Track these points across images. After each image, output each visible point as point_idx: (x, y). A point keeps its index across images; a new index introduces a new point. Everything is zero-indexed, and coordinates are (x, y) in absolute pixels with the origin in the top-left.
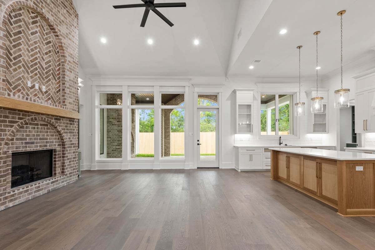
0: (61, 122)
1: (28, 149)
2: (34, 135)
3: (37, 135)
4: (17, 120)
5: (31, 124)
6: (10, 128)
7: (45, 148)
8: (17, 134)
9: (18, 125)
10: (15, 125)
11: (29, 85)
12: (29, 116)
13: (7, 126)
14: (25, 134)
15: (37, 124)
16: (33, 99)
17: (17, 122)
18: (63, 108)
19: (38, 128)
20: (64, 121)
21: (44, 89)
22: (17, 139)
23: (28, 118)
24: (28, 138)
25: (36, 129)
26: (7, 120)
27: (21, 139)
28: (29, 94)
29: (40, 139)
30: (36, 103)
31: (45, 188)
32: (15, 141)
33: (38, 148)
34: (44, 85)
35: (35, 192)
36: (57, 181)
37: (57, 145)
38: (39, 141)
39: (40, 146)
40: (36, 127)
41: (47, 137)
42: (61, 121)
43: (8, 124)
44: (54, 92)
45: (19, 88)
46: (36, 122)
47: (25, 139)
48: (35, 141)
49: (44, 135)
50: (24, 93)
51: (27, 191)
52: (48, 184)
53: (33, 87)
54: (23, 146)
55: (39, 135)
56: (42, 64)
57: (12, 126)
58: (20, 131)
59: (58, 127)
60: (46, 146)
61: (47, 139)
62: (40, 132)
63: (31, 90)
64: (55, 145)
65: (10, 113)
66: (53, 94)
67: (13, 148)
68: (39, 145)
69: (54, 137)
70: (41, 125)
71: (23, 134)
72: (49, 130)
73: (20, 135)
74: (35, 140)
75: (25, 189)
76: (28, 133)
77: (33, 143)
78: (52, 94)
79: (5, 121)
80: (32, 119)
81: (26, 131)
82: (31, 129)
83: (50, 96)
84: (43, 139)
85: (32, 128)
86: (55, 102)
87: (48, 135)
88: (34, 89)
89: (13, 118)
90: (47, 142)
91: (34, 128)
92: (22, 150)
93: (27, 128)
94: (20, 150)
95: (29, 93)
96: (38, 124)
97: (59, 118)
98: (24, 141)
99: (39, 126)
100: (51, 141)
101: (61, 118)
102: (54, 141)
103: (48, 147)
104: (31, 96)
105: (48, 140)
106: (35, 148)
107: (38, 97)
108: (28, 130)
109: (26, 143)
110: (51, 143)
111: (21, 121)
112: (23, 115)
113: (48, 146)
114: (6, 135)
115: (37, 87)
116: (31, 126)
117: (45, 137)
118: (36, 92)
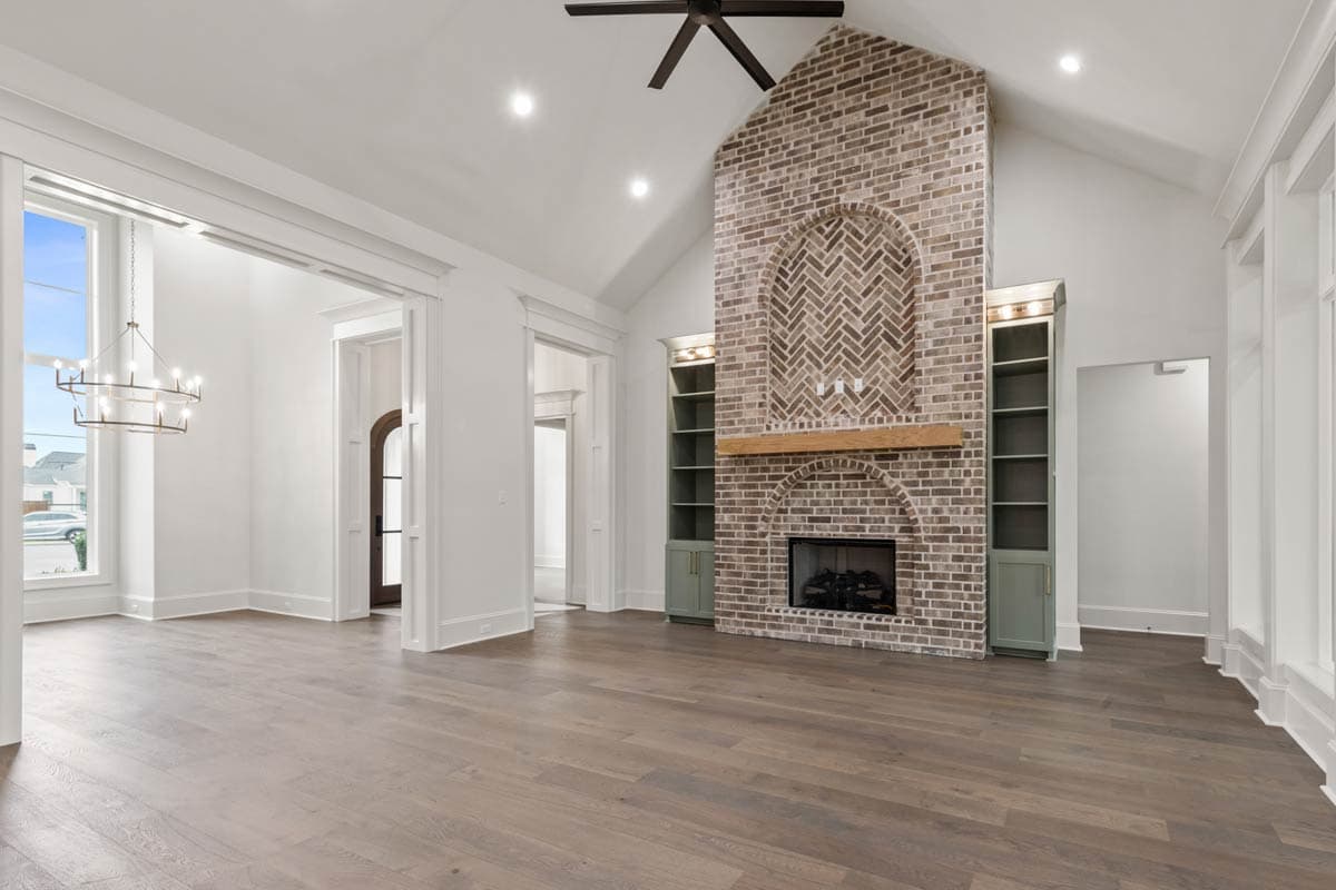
0: (901, 464)
1: (815, 532)
2: (829, 503)
3: (836, 503)
4: (783, 473)
5: (820, 477)
6: (770, 490)
7: (858, 534)
8: (794, 501)
9: (785, 483)
10: (779, 482)
11: (821, 389)
12: (806, 461)
13: (766, 486)
14: (808, 500)
15: (837, 477)
16: (814, 423)
17: (783, 476)
18: (908, 420)
19: (837, 486)
20: (912, 458)
21: (858, 385)
22: (793, 511)
23: (803, 465)
24: (815, 508)
25: (834, 489)
26: (766, 474)
27: (802, 511)
28: (822, 411)
29: (845, 511)
30: (823, 429)
31: (847, 634)
32: (789, 514)
33: (840, 532)
34: (859, 376)
35: (821, 631)
36: (887, 628)
37: (897, 530)
38: (841, 515)
39: (846, 529)
40: (833, 482)
41: (864, 507)
42: (900, 459)
43: (767, 482)
44: (894, 383)
45: (801, 405)
46: (833, 472)
47: (810, 511)
48: (832, 516)
49: (854, 503)
50: (811, 413)
51: (802, 621)
52: (858, 626)
53: (831, 391)
54: (805, 526)
55: (841, 503)
56: (853, 327)
57: (774, 486)
58: (799, 495)
59: (887, 479)
60: (863, 529)
61: (864, 511)
62: (845, 494)
63: (826, 402)
64: (891, 529)
65: (771, 461)
66: (888, 390)
67: (786, 526)
68: (841, 525)
69: (887, 506)
70: (846, 477)
71: (805, 501)
72: (869, 490)
73: (799, 502)
74: (831, 513)
75: (798, 615)
76: (815, 498)
77: (828, 520)
78: (882, 392)
79: (763, 478)
80: (812, 467)
81: (811, 495)
82: (821, 489)
83: (877, 399)
84: (852, 511)
85: (823, 487)
86: (894, 410)
87: (866, 503)
88: (831, 397)
89: (776, 469)
90: (862, 520)
91: (830, 486)
92: (802, 533)
93: (812, 486)
94: (801, 532)
95: (820, 410)
96: (839, 475)
97: (890, 452)
98: (807, 516)
99: (842, 481)
100: (875, 518)
101: (901, 453)
102: (887, 517)
103: (867, 533)
104: (824, 415)
105: (868, 515)
106: (832, 533)
107: (844, 412)
108: (815, 491)
109: (812, 520)
110: (875, 522)
111: (789, 474)
112: (794, 461)
113: (867, 529)
114: (765, 502)
115: (839, 388)
116: (820, 482)
117: (859, 506)
118: (839, 402)
